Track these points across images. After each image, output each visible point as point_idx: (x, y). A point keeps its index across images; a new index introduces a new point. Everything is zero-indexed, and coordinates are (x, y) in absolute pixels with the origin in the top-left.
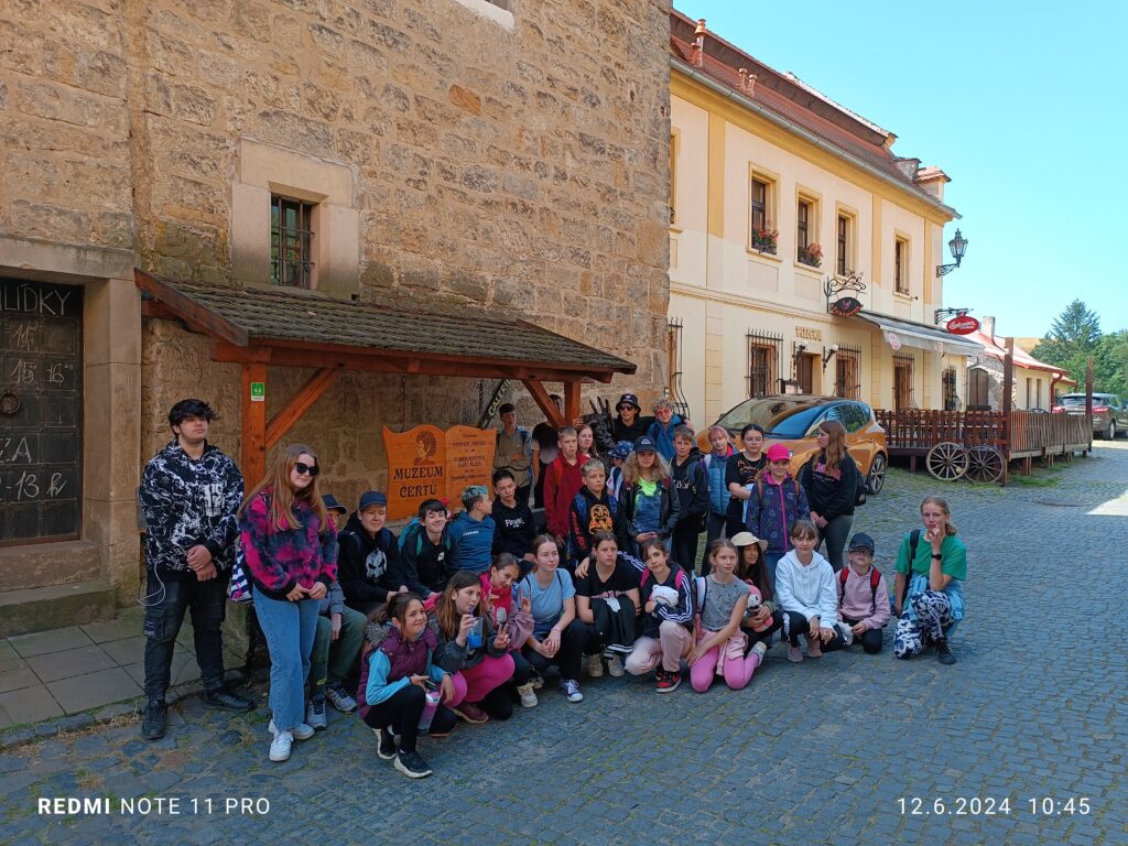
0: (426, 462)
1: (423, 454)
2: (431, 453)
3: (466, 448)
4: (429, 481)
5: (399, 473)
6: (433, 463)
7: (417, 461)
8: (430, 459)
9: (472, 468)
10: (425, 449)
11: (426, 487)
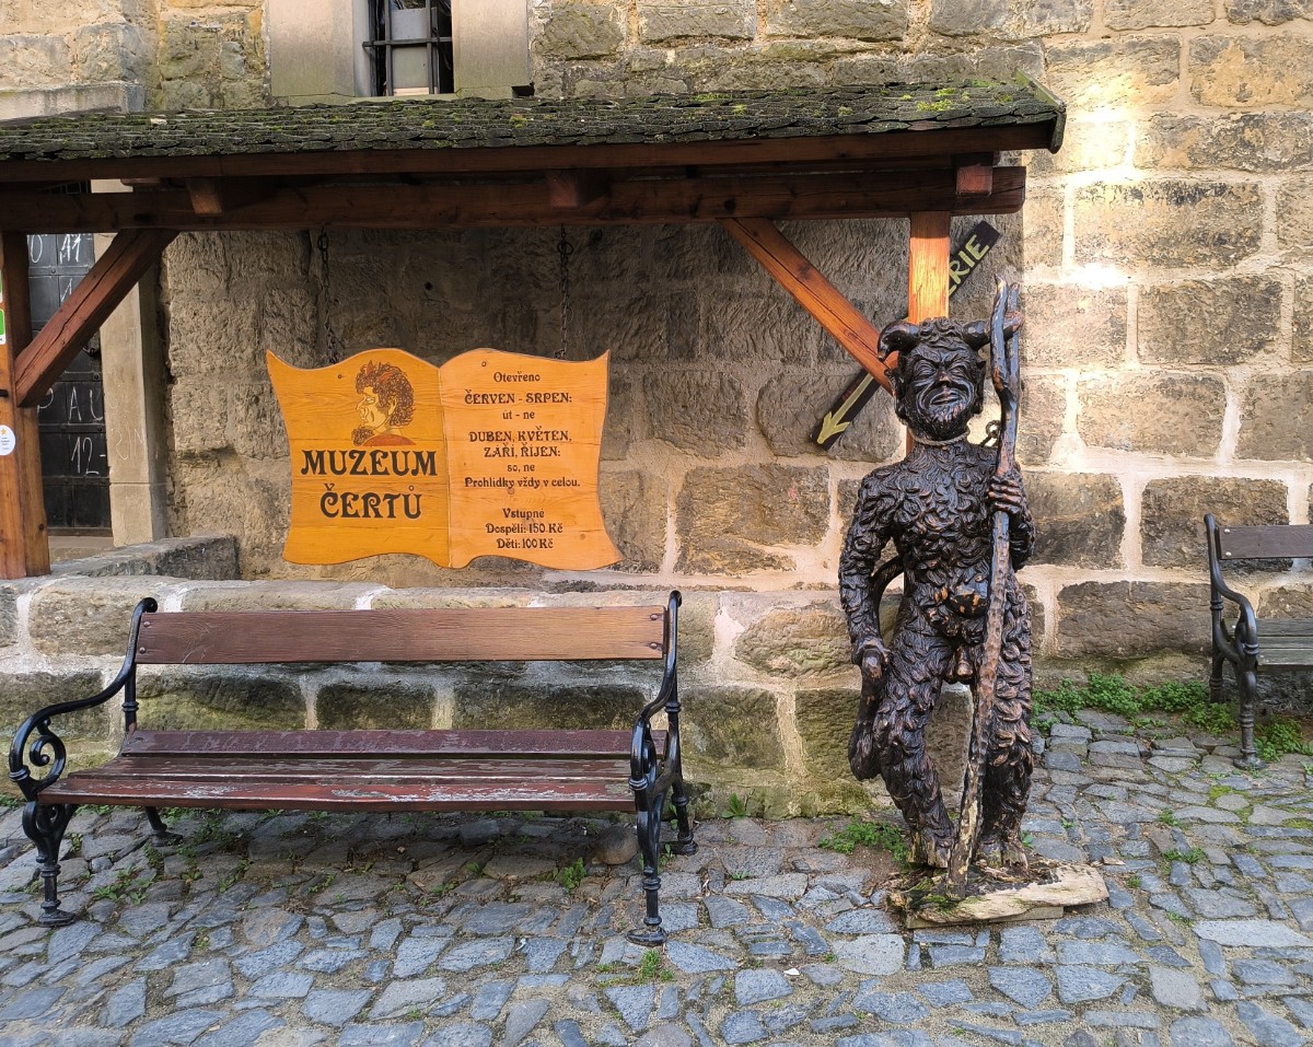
0: (386, 439)
1: (377, 421)
2: (401, 417)
3: (507, 408)
4: (399, 485)
5: (314, 461)
6: (408, 442)
7: (361, 434)
8: (396, 431)
9: (530, 461)
10: (383, 407)
11: (391, 498)
